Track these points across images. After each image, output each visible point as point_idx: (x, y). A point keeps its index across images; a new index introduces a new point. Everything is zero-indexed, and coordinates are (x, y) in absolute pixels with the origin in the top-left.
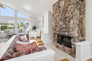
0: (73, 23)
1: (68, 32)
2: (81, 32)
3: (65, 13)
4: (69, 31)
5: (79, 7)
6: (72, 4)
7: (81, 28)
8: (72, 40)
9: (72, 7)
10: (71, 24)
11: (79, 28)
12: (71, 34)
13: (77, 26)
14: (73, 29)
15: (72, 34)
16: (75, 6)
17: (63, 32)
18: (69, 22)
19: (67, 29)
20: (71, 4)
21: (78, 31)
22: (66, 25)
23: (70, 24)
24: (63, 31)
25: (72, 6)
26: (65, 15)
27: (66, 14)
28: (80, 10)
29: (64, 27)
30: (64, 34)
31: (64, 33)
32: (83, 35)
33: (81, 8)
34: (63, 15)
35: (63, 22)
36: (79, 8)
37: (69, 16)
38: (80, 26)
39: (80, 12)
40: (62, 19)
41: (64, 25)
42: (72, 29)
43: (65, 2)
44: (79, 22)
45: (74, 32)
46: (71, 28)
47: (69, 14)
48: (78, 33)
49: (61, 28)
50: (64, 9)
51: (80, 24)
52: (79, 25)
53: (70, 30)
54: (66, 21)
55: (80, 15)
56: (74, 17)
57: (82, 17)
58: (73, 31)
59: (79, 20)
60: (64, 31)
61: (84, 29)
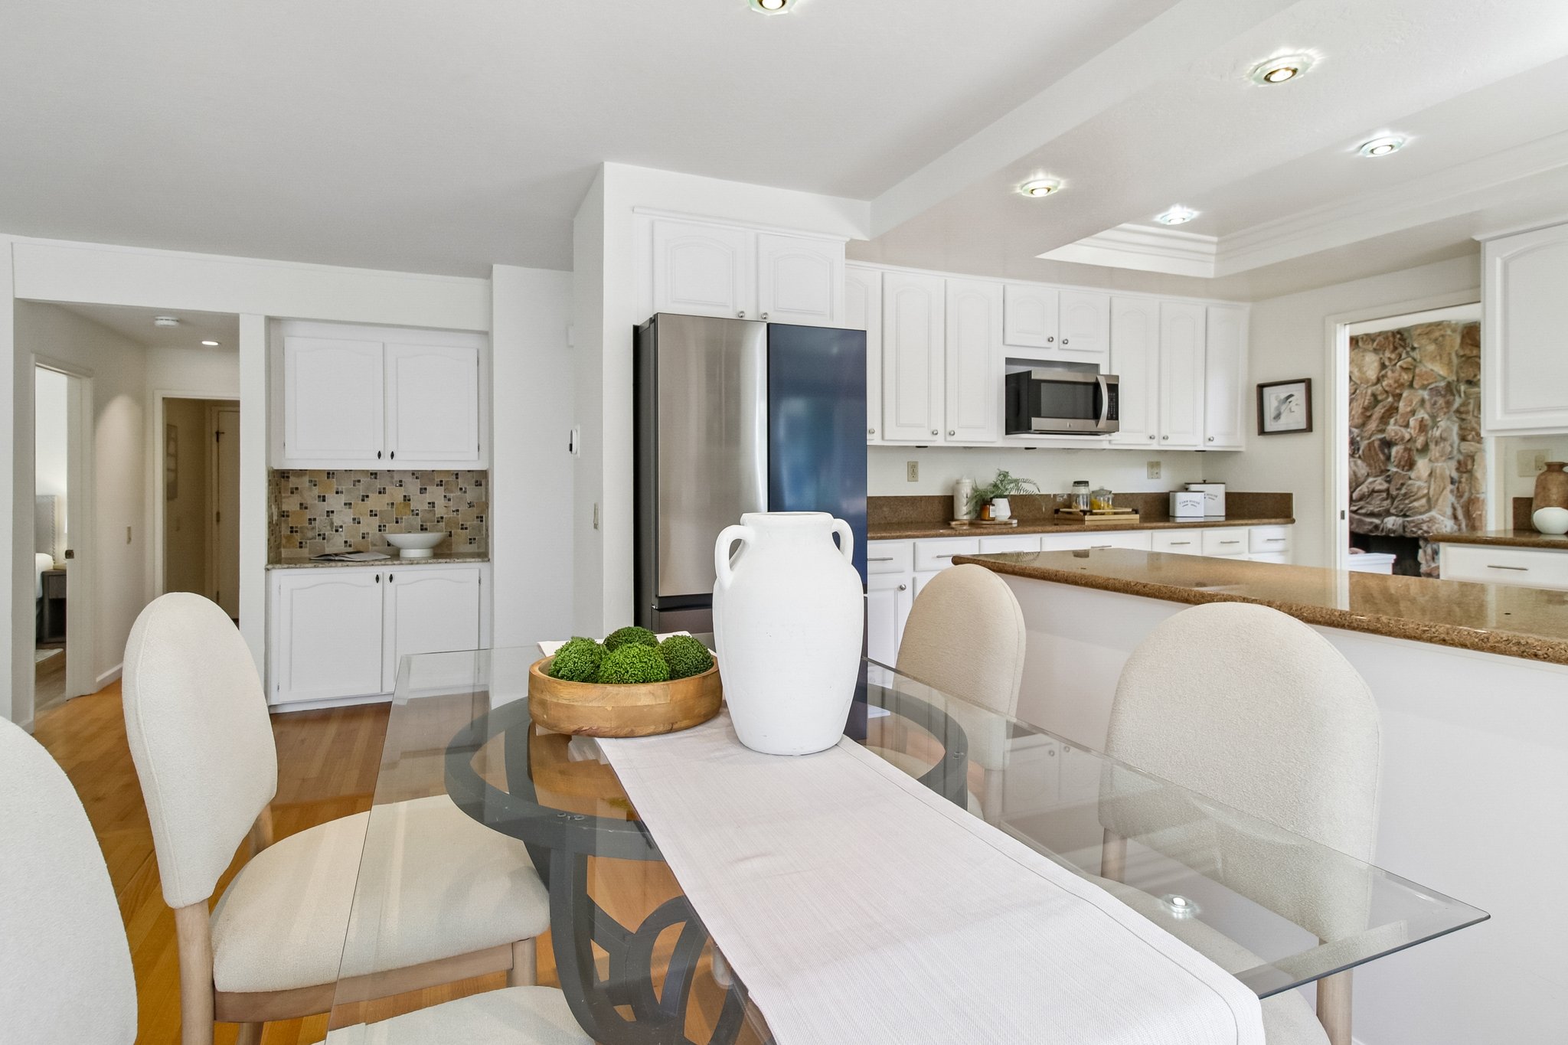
0: (1430, 475)
1: (1405, 516)
2: (1468, 514)
3: (1384, 420)
4: (1410, 509)
5: (1456, 405)
6: (1424, 387)
7: (1466, 495)
8: (1421, 552)
9: (1423, 401)
10: (1419, 478)
11: (1459, 495)
12: (1418, 526)
13: (1450, 487)
14: (1429, 500)
15: (1424, 522)
16: (1441, 401)
17: (1372, 515)
18: (1410, 465)
19: (1393, 499)
20: (1415, 385)
21: (1454, 509)
22: (1389, 482)
23: (1413, 475)
24: (1371, 508)
25: (1425, 394)
26: (1383, 431)
27: (1387, 423)
28: (1463, 420)
29: (1379, 491)
30: (1376, 527)
31: (1377, 521)
32: (1477, 524)
33: (1467, 412)
34: (1372, 425)
35: (1369, 465)
36: (1458, 411)
37: (1407, 437)
38: (1465, 486)
39: (1461, 428)
40: (1363, 444)
41: (1380, 480)
42: (1423, 501)
43: (1383, 366)
44: (1458, 469)
45: (1433, 513)
46: (1420, 494)
47: (1407, 426)
48: (1455, 517)
49: (1355, 496)
50: (1374, 395)
51: (1463, 480)
52: (1460, 482)
53: (1416, 504)
54: (1388, 458)
55: (1463, 439)
56: (1432, 446)
57: (1472, 449)
58: (1429, 509)
59: (1459, 462)
60: (1376, 510)
61: (1478, 499)
